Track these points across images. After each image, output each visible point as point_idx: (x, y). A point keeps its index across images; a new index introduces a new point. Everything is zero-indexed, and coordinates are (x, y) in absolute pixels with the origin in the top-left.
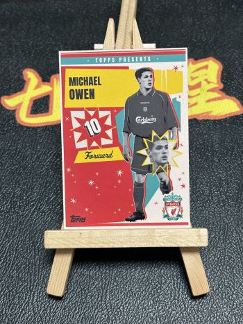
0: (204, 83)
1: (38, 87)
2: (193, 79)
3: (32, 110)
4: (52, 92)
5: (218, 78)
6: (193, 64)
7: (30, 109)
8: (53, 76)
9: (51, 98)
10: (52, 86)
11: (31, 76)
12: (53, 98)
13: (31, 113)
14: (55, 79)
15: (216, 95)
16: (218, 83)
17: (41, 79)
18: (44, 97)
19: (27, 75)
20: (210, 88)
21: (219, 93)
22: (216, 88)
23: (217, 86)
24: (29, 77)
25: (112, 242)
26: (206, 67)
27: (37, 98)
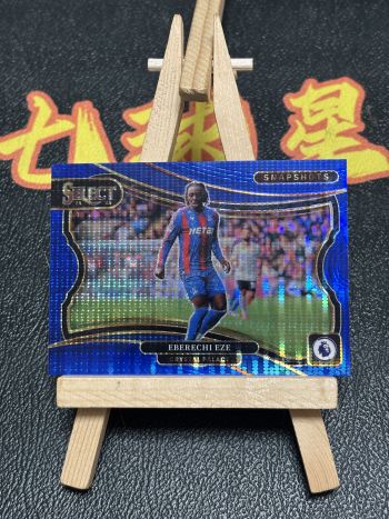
0: (332, 122)
1: (50, 122)
2: (313, 113)
3: (39, 162)
4: (74, 131)
5: (356, 112)
6: (315, 87)
7: (36, 159)
8: (77, 104)
9: (72, 142)
10: (75, 121)
11: (40, 103)
12: (75, 142)
13: (38, 167)
14: (80, 110)
15: (352, 142)
16: (355, 122)
17: (56, 109)
18: (60, 140)
19: (34, 102)
20: (342, 130)
21: (356, 139)
22: (353, 129)
23: (354, 126)
24: (36, 105)
25: (173, 399)
26: (337, 94)
27: (49, 141)
